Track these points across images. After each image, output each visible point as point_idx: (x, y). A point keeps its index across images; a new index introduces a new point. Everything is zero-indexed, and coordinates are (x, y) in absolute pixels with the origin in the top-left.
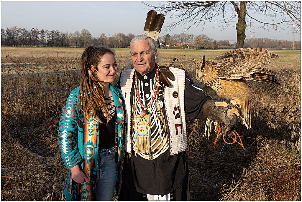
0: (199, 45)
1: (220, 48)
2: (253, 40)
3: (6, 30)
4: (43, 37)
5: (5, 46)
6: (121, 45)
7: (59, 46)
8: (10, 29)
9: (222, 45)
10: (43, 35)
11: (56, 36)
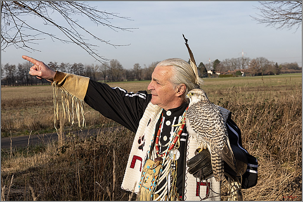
0: (256, 71)
3: (18, 66)
9: (289, 69)
11: (79, 70)
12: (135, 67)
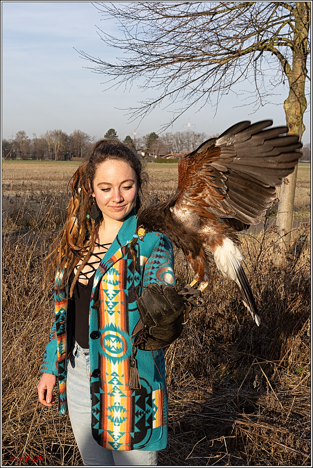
6: (58, 155)
12: (18, 137)
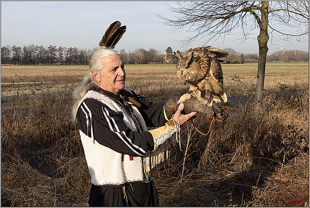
1: (247, 62)
2: (283, 52)
3: (23, 48)
4: (61, 54)
5: (22, 65)
6: (142, 61)
7: (77, 64)
8: (27, 47)
9: (250, 59)
10: (61, 53)
11: (74, 53)
